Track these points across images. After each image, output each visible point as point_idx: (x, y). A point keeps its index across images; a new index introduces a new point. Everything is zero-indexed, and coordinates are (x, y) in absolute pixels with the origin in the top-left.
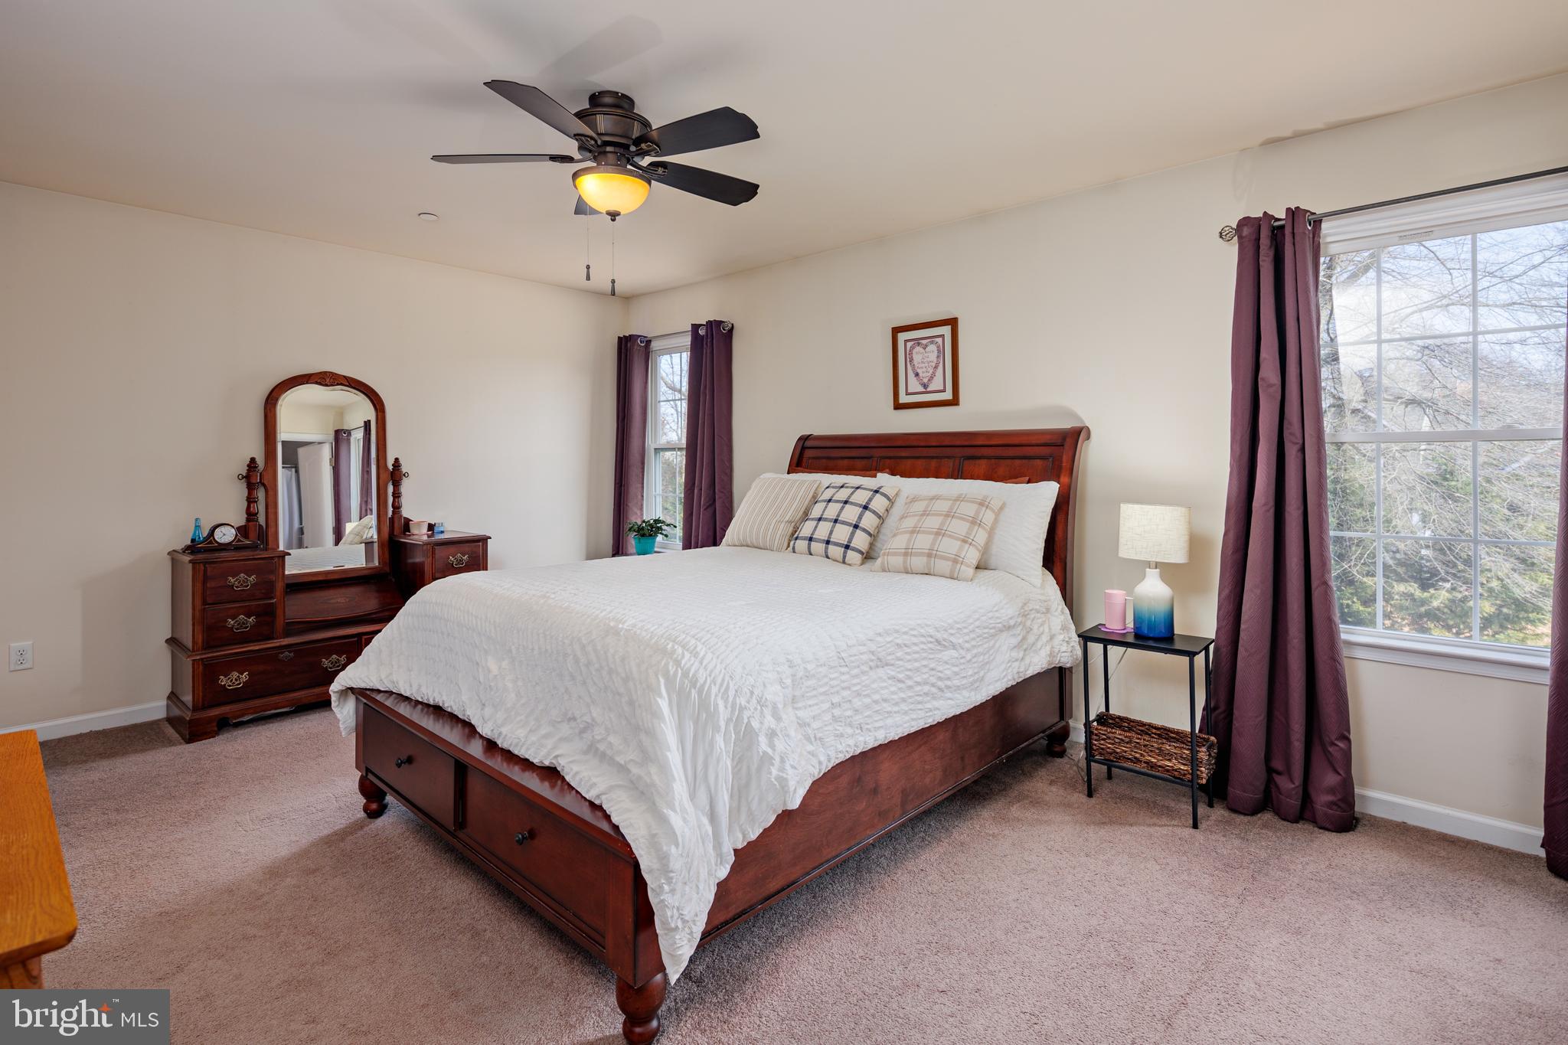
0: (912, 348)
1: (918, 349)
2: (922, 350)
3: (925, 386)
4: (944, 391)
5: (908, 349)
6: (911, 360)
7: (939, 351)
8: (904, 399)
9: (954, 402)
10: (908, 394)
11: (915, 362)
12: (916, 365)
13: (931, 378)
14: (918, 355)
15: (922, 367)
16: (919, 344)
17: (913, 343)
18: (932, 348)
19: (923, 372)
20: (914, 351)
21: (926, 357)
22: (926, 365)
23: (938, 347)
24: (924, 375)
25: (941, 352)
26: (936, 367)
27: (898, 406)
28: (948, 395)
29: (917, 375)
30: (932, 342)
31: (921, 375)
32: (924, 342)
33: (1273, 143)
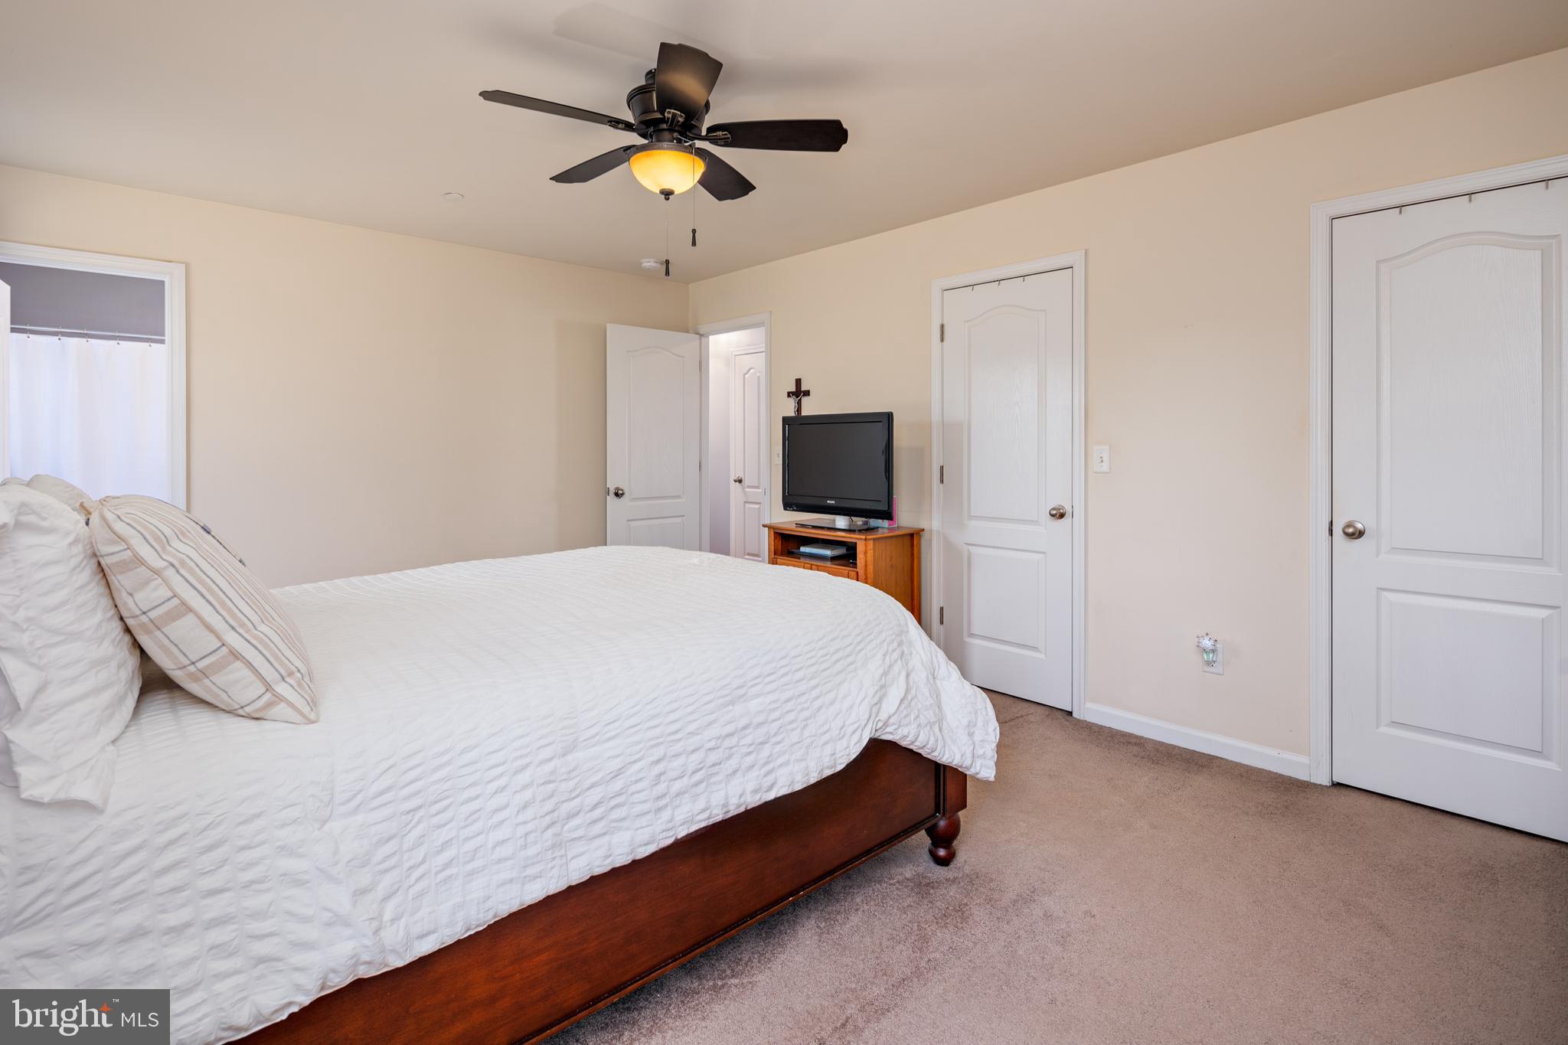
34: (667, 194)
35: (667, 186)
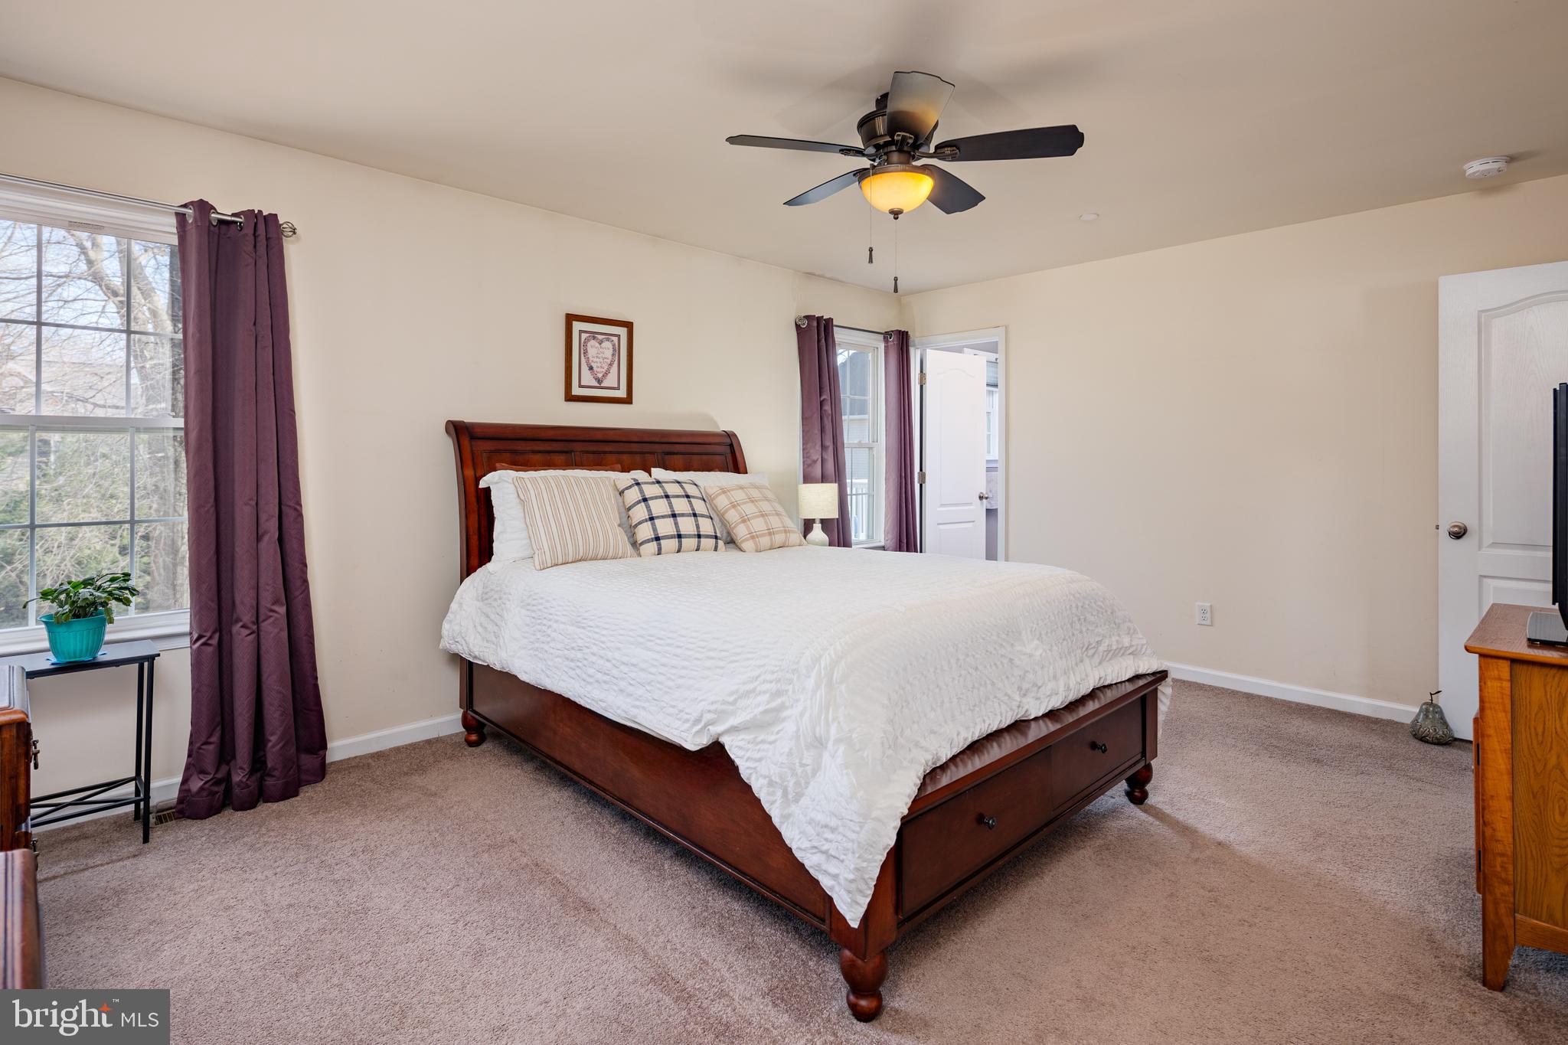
0: (587, 340)
1: (592, 342)
2: (597, 345)
3: (599, 381)
4: (618, 388)
5: (583, 340)
6: (586, 352)
7: (614, 350)
8: (576, 391)
9: (628, 400)
10: (580, 386)
11: (590, 356)
12: (591, 359)
13: (606, 374)
14: (593, 348)
15: (597, 362)
16: (594, 338)
17: (588, 335)
18: (607, 345)
19: (598, 367)
20: (589, 344)
21: (600, 353)
22: (602, 360)
23: (614, 345)
24: (599, 370)
25: (617, 351)
26: (611, 365)
27: (570, 398)
28: (622, 393)
29: (591, 368)
30: (608, 340)
31: (595, 369)
32: (600, 337)
33: (810, 275)
34: (896, 214)
35: (896, 206)
